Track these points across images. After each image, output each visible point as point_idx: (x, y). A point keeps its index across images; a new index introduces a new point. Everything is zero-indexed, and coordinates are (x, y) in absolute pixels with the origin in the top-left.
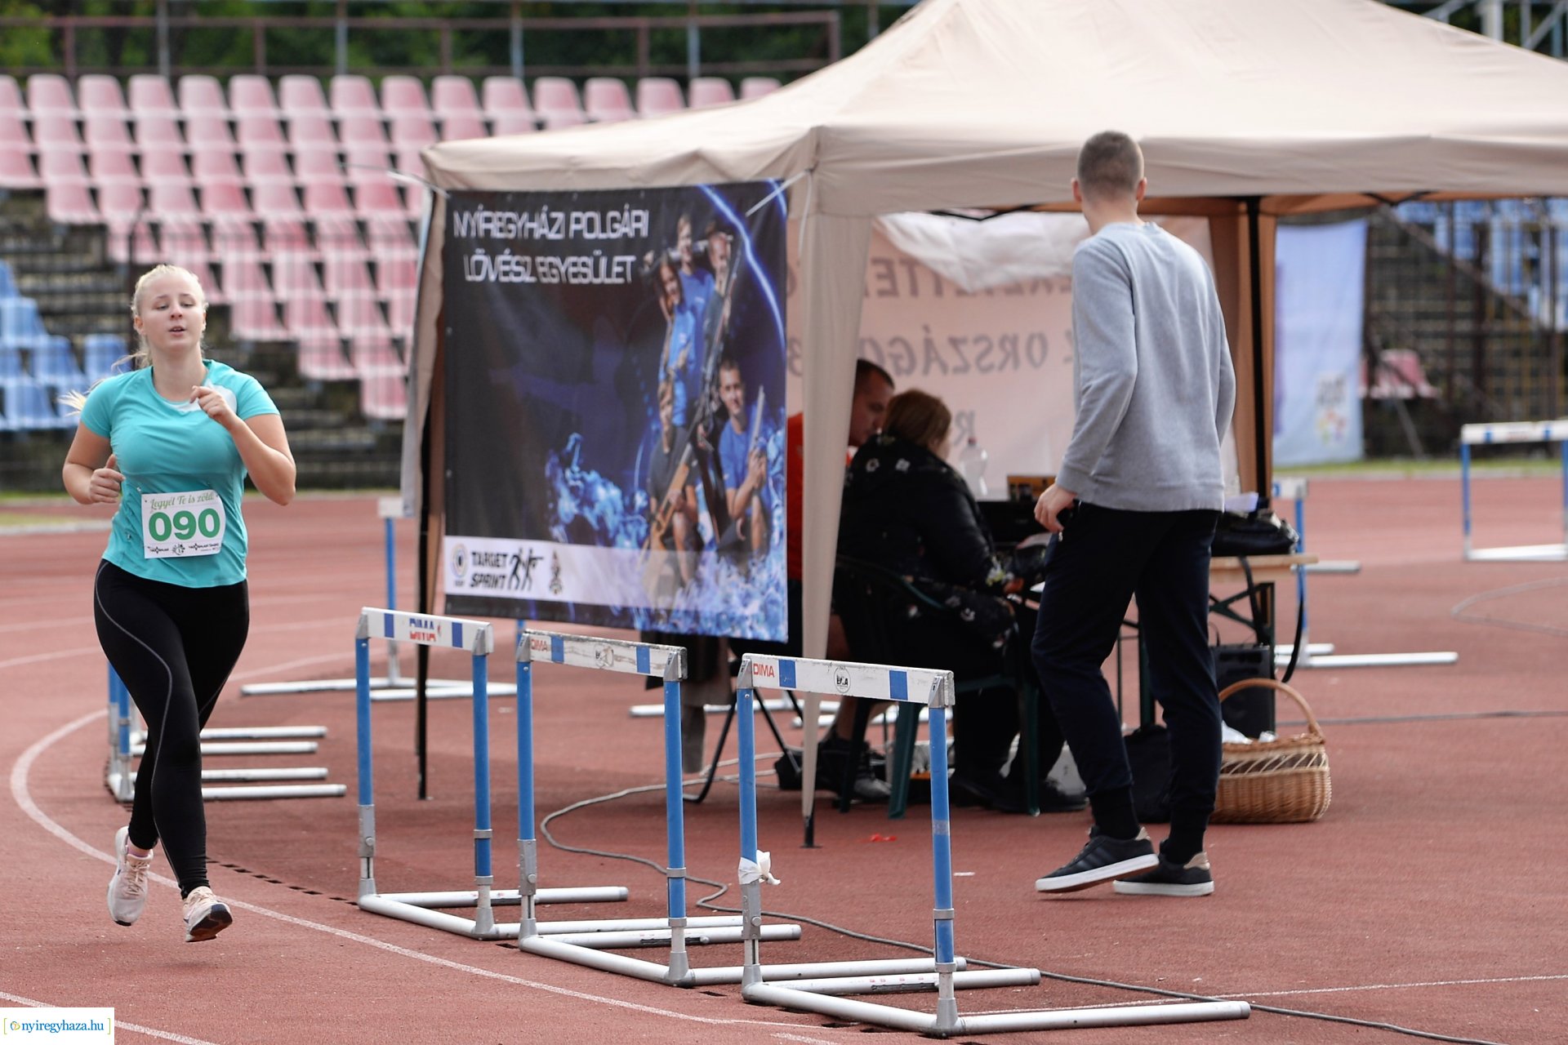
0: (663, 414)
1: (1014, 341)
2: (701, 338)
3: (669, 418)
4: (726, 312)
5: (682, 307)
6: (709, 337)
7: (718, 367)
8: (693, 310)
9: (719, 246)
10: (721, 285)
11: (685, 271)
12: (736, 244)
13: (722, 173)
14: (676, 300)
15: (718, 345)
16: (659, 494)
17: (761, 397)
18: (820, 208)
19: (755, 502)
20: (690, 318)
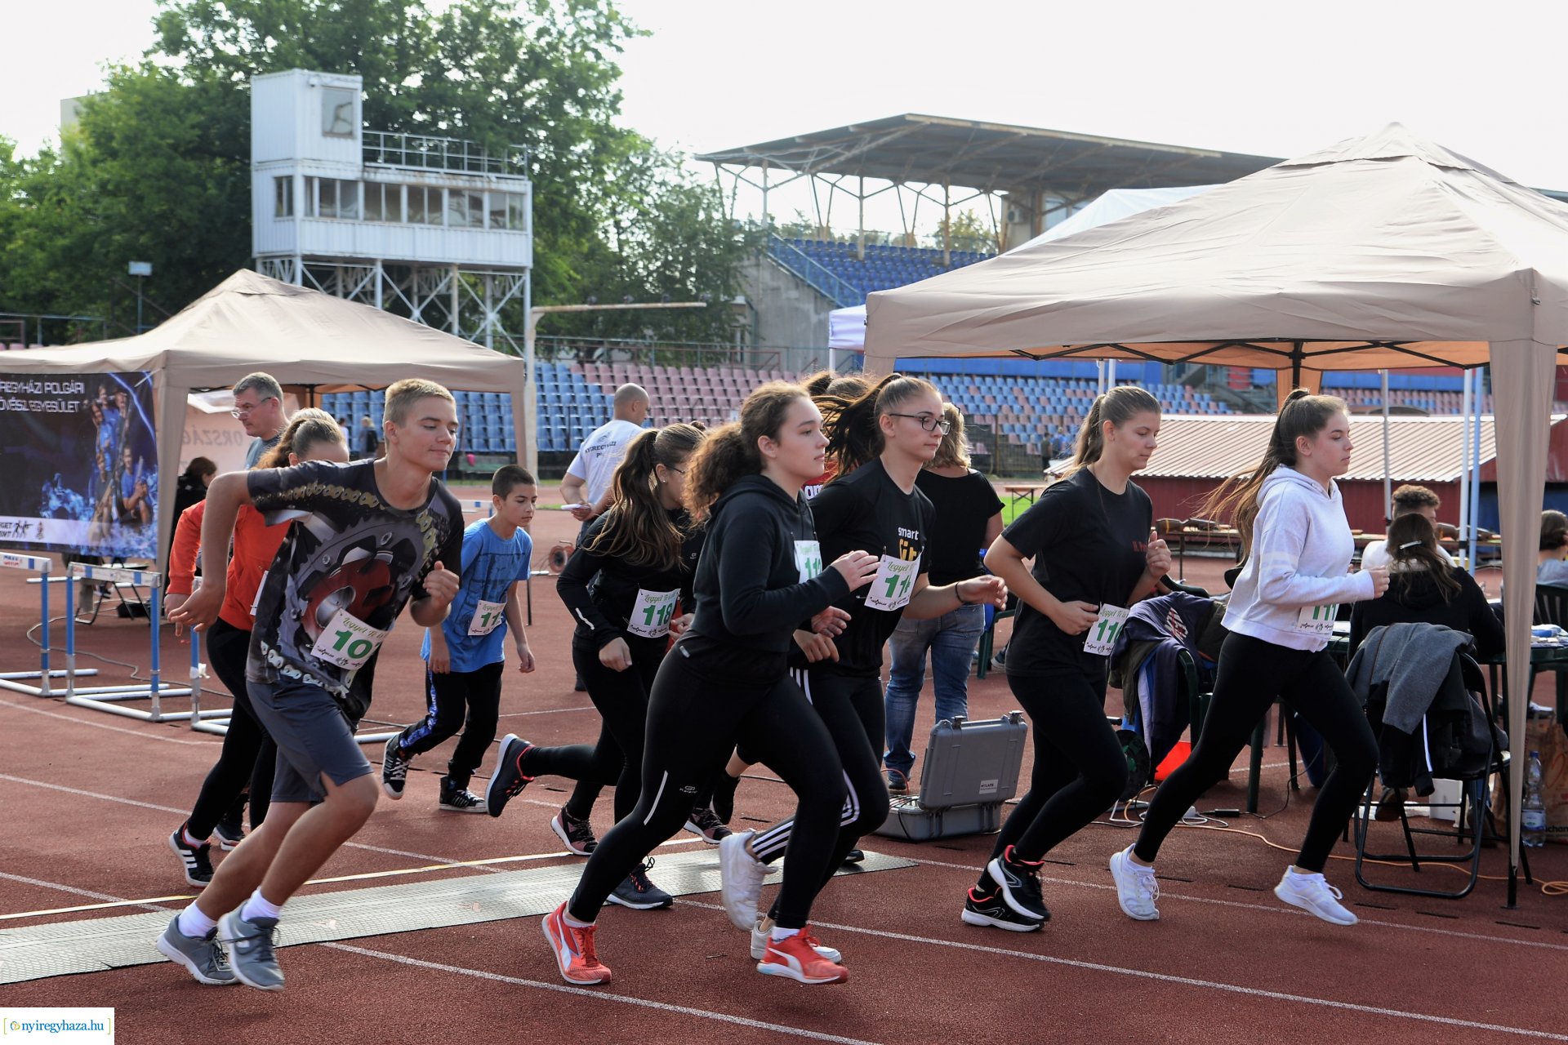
0: (101, 466)
1: (229, 433)
2: (115, 436)
3: (104, 468)
4: (127, 425)
5: (104, 422)
6: (120, 435)
7: (124, 447)
8: (110, 423)
9: (120, 398)
10: (123, 414)
11: (104, 408)
12: (129, 397)
13: (118, 368)
14: (100, 419)
15: (124, 438)
16: (99, 499)
17: (141, 461)
18: (168, 384)
19: (142, 503)
20: (109, 428)
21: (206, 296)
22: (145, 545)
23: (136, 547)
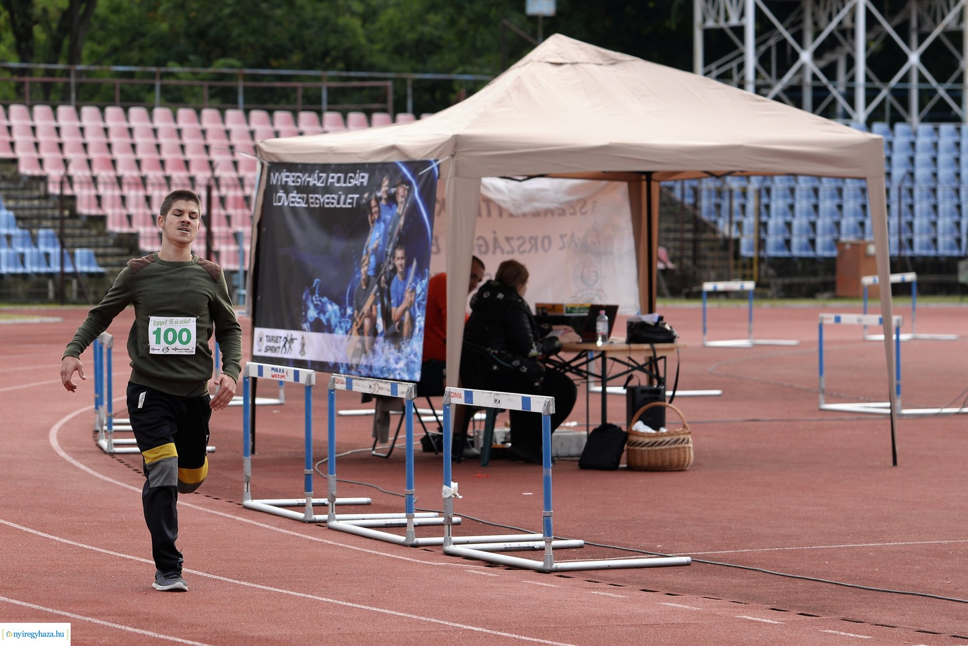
0: (363, 270)
1: (536, 239)
2: (387, 235)
3: (366, 272)
4: (402, 222)
5: (379, 219)
6: (391, 234)
7: (394, 248)
8: (385, 221)
9: (401, 191)
10: (400, 209)
11: (383, 202)
12: (410, 190)
13: (406, 156)
14: (376, 217)
15: (395, 237)
16: (359, 308)
17: (415, 264)
18: (456, 174)
19: (407, 314)
20: (382, 225)
21: (513, 67)
22: (402, 364)
23: (393, 366)
